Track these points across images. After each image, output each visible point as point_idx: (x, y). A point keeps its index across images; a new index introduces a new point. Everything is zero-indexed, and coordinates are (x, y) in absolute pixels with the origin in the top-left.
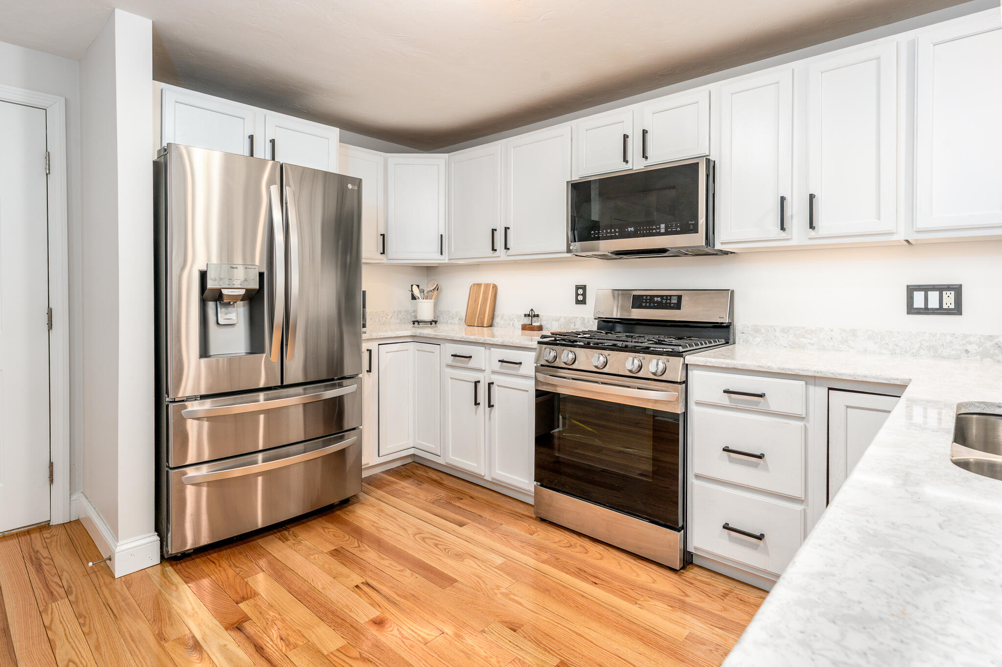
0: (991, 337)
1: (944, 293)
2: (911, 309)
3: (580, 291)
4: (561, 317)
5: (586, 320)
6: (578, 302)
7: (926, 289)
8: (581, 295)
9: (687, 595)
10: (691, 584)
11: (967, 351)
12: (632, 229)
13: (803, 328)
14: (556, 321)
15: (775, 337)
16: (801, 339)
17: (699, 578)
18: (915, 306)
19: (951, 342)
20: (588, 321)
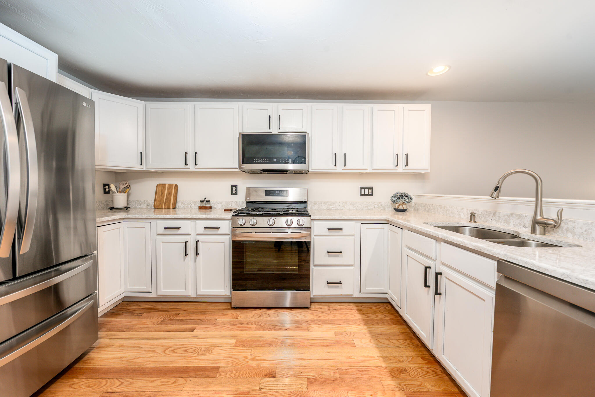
0: (380, 203)
1: (369, 189)
2: (361, 195)
3: (234, 188)
4: (223, 201)
5: (238, 203)
6: (233, 194)
7: (365, 188)
8: (234, 190)
9: (320, 317)
10: (316, 311)
11: (375, 207)
12: (276, 160)
13: (331, 202)
14: (220, 203)
15: (322, 206)
16: (330, 206)
17: (316, 307)
18: (362, 194)
19: (371, 205)
20: (239, 203)
